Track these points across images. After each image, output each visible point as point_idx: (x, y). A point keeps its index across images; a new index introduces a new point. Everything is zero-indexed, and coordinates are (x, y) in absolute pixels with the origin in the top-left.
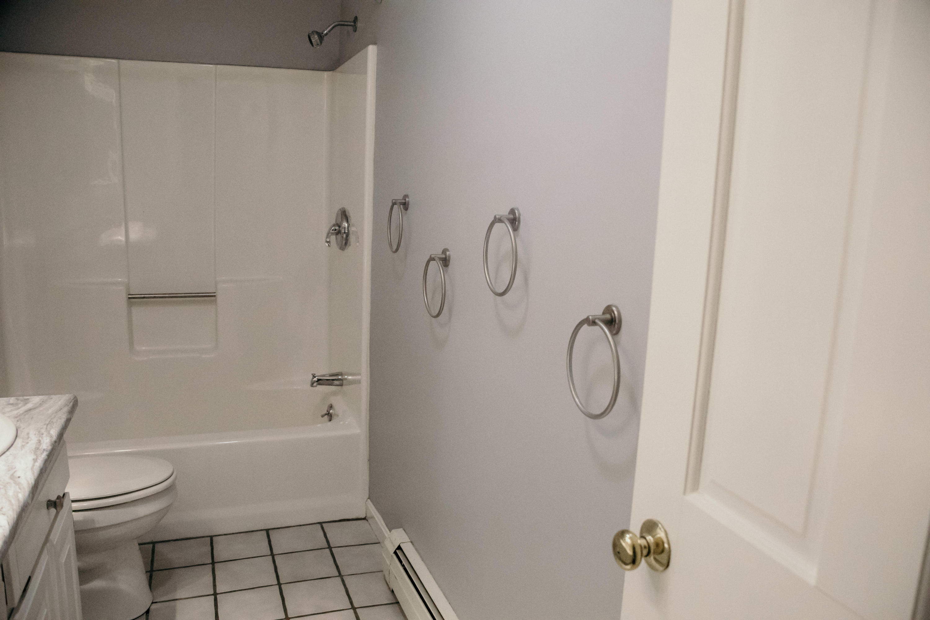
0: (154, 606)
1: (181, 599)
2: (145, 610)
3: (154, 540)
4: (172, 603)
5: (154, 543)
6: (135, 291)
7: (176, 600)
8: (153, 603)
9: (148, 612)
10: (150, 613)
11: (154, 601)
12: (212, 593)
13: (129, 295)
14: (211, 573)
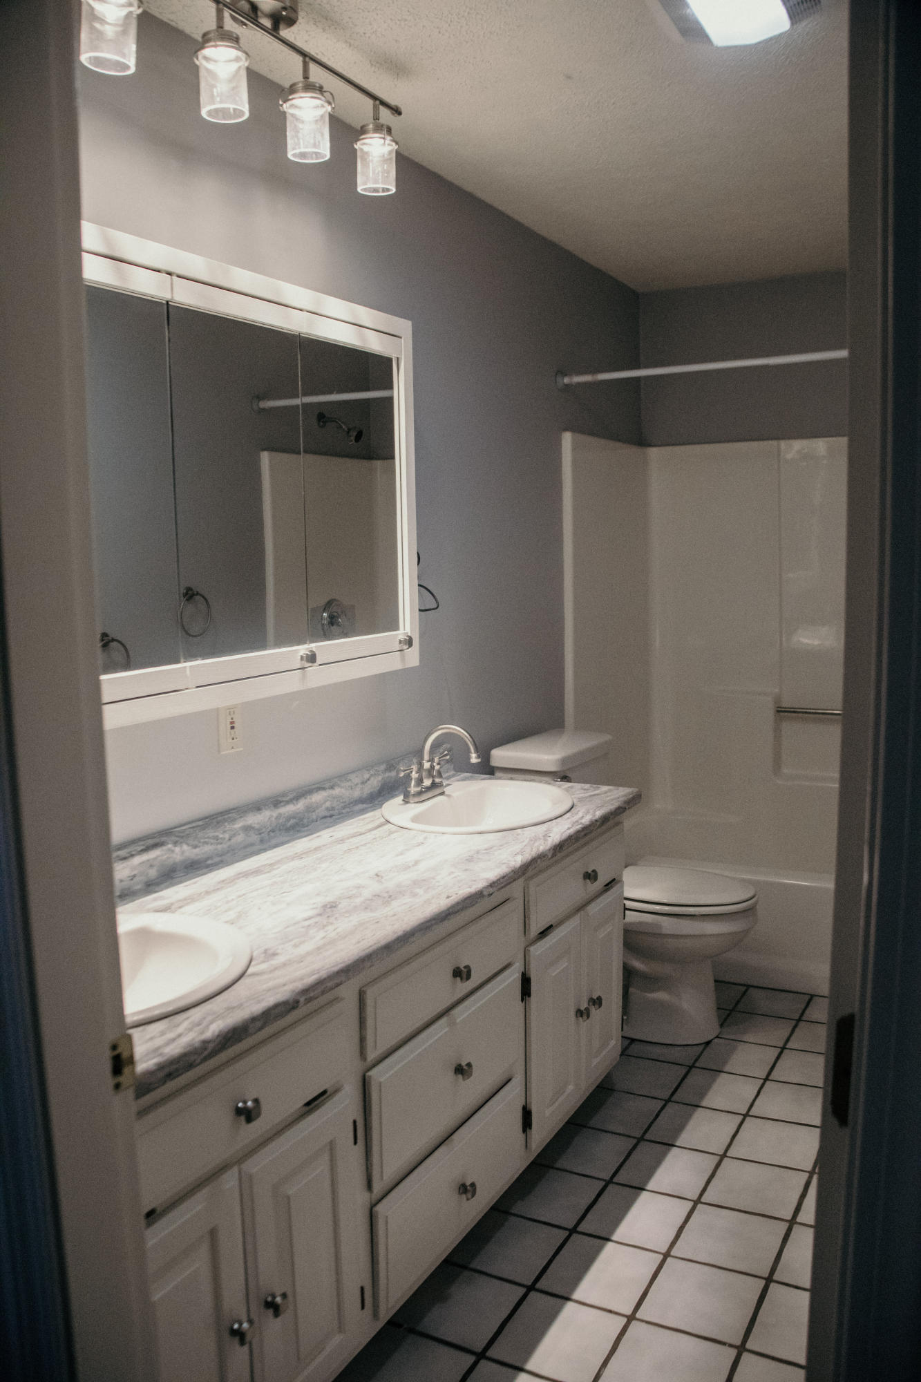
0: (716, 1040)
1: (747, 1042)
2: (707, 1040)
3: (749, 983)
4: (735, 1043)
5: (748, 986)
6: (786, 704)
7: (741, 1041)
8: (717, 1037)
9: (708, 1043)
10: (710, 1045)
11: (720, 1036)
12: (781, 1046)
13: (778, 707)
14: (790, 1030)
